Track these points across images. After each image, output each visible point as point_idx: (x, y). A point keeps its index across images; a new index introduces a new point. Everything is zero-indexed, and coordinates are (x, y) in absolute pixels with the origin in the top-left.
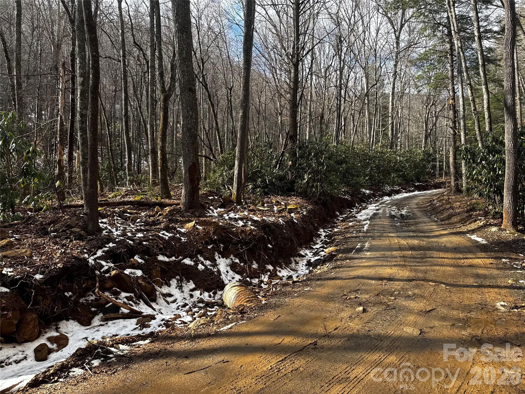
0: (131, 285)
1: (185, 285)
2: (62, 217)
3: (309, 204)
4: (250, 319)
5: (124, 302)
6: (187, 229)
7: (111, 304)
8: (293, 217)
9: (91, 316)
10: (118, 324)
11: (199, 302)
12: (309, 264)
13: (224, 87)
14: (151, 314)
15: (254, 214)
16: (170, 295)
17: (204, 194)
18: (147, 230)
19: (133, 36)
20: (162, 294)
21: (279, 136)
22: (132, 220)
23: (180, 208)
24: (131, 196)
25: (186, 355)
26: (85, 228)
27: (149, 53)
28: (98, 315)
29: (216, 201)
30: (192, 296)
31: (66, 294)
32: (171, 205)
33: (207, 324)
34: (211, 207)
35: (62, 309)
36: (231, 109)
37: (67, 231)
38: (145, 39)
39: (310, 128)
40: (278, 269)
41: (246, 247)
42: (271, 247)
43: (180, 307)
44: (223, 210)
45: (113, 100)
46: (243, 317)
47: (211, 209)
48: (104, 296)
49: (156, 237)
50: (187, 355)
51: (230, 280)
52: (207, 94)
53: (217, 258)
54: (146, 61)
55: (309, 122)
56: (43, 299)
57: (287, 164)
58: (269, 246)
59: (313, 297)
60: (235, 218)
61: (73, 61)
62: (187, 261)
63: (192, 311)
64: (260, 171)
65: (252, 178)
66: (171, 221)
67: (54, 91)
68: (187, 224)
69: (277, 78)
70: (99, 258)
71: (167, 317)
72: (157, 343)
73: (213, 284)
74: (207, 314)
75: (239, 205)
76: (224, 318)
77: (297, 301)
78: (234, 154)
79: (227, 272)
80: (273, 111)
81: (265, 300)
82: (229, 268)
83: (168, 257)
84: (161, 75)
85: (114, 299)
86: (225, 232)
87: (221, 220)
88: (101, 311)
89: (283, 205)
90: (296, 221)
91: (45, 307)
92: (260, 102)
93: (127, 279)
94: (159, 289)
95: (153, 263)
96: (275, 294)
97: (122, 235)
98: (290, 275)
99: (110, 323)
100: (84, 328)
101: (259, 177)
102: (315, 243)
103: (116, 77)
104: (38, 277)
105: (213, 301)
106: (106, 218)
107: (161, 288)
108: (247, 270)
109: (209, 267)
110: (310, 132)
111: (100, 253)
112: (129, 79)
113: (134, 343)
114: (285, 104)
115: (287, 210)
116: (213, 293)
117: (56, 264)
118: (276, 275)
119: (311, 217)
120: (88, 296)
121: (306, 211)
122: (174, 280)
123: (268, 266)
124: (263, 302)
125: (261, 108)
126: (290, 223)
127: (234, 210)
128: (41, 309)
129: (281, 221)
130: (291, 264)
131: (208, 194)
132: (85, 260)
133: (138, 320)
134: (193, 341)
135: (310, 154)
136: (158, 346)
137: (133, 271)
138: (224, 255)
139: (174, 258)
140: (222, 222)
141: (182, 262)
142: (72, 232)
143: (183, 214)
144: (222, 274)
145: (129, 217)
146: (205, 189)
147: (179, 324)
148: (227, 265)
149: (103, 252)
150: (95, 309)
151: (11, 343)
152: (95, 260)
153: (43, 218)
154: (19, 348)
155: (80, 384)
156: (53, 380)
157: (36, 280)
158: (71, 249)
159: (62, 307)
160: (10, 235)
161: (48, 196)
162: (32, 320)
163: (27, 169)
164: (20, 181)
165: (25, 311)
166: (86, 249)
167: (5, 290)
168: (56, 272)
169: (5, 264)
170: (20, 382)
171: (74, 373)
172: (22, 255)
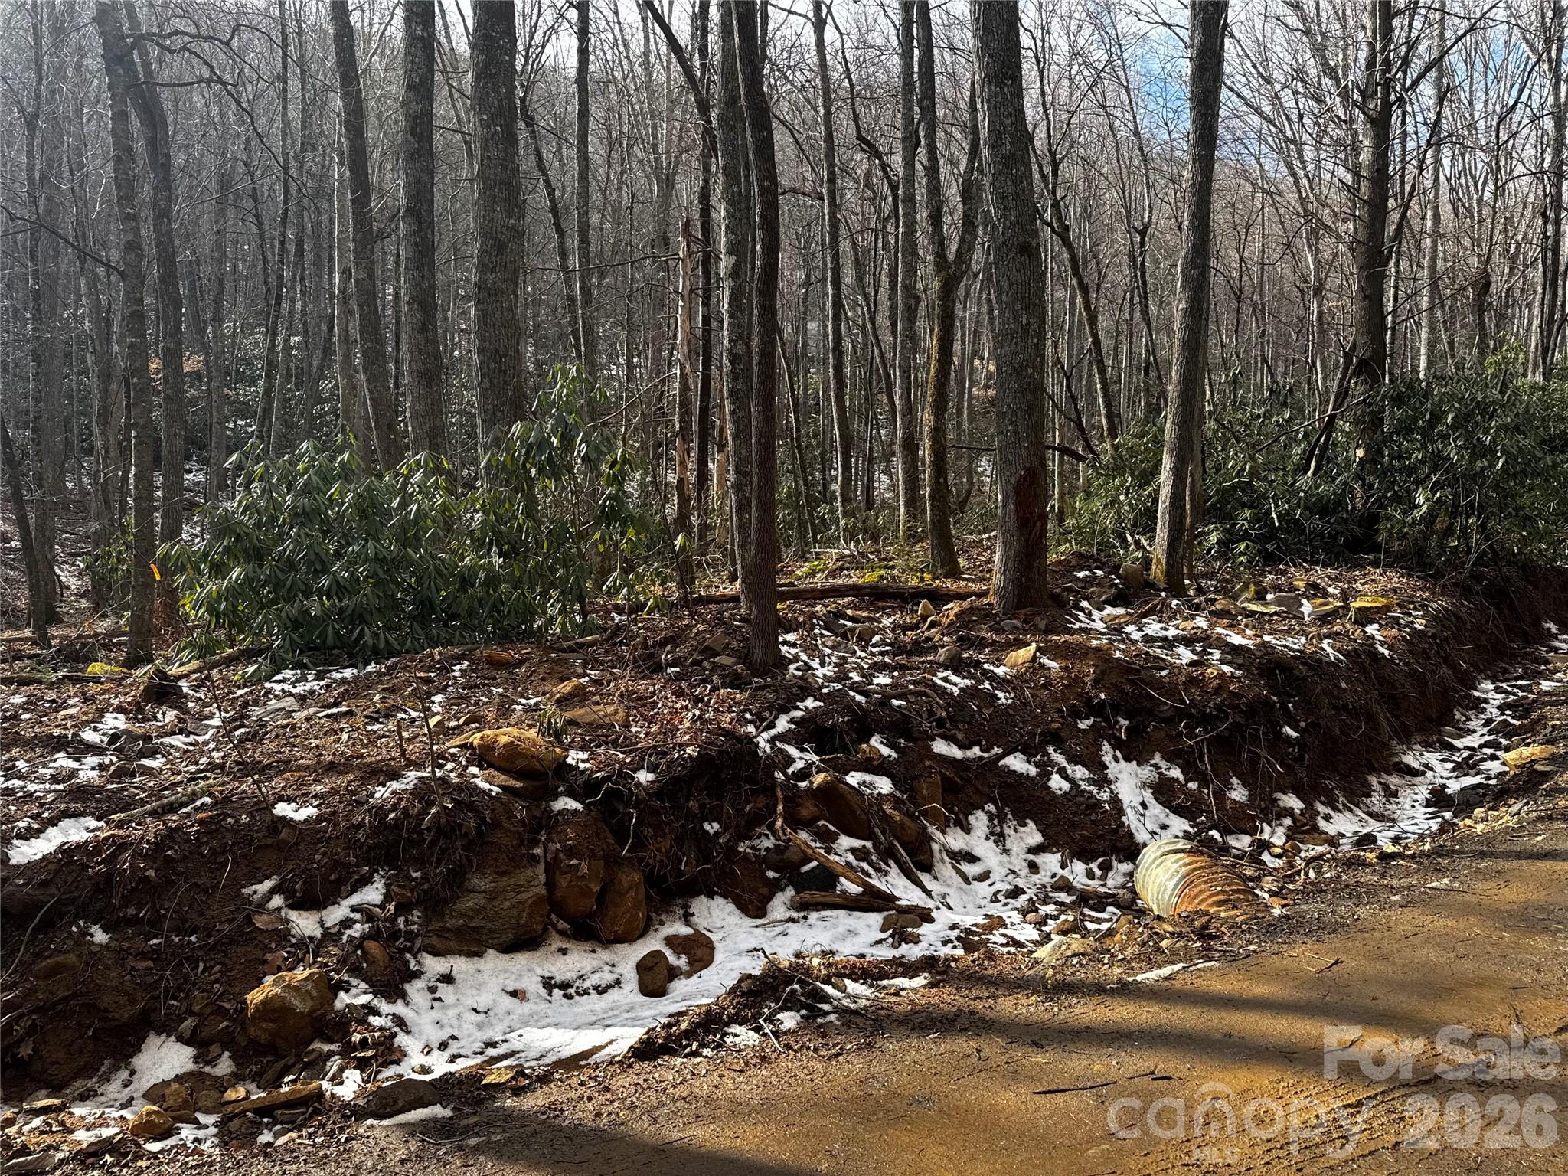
0: (863, 816)
1: (1012, 832)
2: (690, 627)
3: (1434, 593)
4: (1234, 958)
5: (848, 864)
6: (1013, 667)
7: (815, 863)
8: (1372, 637)
9: (765, 891)
10: (833, 921)
11: (1057, 888)
12: (1439, 799)
13: (1120, 228)
14: (922, 905)
15: (1230, 626)
16: (973, 859)
17: (1060, 562)
18: (901, 668)
19: (856, 119)
20: (947, 851)
21: (1314, 364)
22: (860, 638)
23: (990, 604)
24: (852, 573)
25: (1036, 1039)
26: (747, 655)
27: (897, 160)
28: (782, 890)
29: (1099, 584)
30: (1033, 867)
31: (707, 826)
32: (962, 597)
33: (1093, 956)
34: (1084, 604)
35: (698, 864)
36: (1145, 293)
37: (705, 664)
38: (887, 122)
39: (1432, 329)
40: (1322, 809)
41: (1206, 731)
42: (1295, 735)
43: (1000, 897)
44: (1121, 611)
45: (802, 309)
46: (1209, 948)
47: (1082, 610)
48: (798, 842)
49: (926, 686)
50: (1038, 1036)
51: (1153, 833)
52: (1066, 256)
53: (1107, 759)
54: (890, 185)
55: (1431, 309)
56: (656, 836)
57: (1347, 459)
58: (1288, 731)
59: (1465, 910)
60: (1165, 639)
61: (705, 213)
62: (1017, 763)
63: (1036, 910)
64: (1247, 487)
65: (1219, 511)
66: (964, 642)
67: (661, 301)
68: (1014, 653)
69: (1307, 176)
70: (781, 737)
71: (967, 921)
72: (946, 990)
73: (1101, 837)
74: (1086, 928)
75: (1175, 597)
76: (1144, 944)
77: (1406, 920)
78: (1155, 437)
79: (1144, 805)
80: (1287, 287)
81: (1283, 906)
82: (1148, 795)
83: (962, 746)
84: (936, 219)
85: (822, 851)
86: (1131, 682)
87: (1119, 641)
88: (791, 883)
89: (1333, 596)
90: (1386, 652)
91: (658, 857)
92: (1241, 259)
93: (854, 800)
94: (937, 835)
95: (921, 761)
96: (1316, 890)
97: (838, 680)
98: (1365, 831)
99: (814, 916)
100: (749, 922)
101: (1244, 506)
102: (1460, 729)
103: (808, 242)
104: (644, 777)
105: (1102, 890)
106: (795, 631)
107: (944, 833)
108: (1209, 806)
109: (1083, 785)
110: (1432, 343)
111: (783, 724)
112: (845, 246)
113: (885, 982)
114: (1335, 255)
115: (1352, 612)
116: (1100, 867)
117: (682, 746)
118: (1315, 828)
119: (1446, 639)
120: (759, 837)
121: (1422, 617)
122: (980, 813)
123: (1284, 797)
124: (1277, 911)
125: (1245, 278)
126: (1364, 657)
127: (1161, 611)
128: (650, 862)
129: (1329, 650)
130: (1370, 796)
131: (1074, 563)
132: (749, 739)
133: (885, 919)
134: (1052, 1000)
135: (1437, 417)
136: (948, 998)
137: (868, 778)
138: (1133, 752)
139: (976, 751)
140: (1122, 651)
141: (1001, 763)
142: (716, 667)
143: (998, 623)
144: (1128, 811)
145: (853, 630)
146: (1062, 548)
147: (1002, 945)
148: (1144, 785)
149: (792, 721)
150: (776, 875)
151: (586, 940)
152: (772, 741)
153: (647, 629)
154: (604, 955)
155: (753, 1071)
156: (688, 1050)
157: (638, 785)
158: (716, 710)
159: (697, 861)
160: (579, 671)
161: (659, 574)
162: (631, 888)
163: (612, 506)
164: (598, 535)
165: (616, 862)
166: (750, 711)
167: (572, 804)
168: (684, 767)
169: (573, 741)
170: (611, 1043)
171: (737, 1040)
172: (607, 720)
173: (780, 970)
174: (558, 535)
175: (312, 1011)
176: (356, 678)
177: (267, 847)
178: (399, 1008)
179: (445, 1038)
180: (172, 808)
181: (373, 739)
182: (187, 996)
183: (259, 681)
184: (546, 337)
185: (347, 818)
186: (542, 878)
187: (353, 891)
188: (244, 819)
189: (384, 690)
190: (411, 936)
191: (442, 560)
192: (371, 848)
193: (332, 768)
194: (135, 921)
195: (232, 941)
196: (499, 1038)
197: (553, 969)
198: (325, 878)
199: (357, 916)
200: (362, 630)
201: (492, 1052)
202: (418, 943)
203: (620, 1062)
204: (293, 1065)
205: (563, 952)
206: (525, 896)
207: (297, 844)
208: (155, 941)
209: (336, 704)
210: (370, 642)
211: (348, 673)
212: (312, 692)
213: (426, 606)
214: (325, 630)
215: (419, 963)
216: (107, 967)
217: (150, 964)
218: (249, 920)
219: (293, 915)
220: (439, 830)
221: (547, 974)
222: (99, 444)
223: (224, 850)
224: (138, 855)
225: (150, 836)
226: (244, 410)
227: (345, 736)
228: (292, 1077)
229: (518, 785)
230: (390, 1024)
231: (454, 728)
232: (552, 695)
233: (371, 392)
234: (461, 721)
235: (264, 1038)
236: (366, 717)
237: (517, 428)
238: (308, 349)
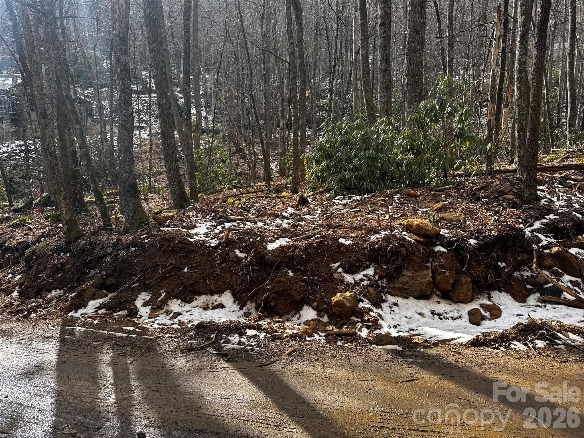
0: (578, 267)
2: (492, 182)
5: (568, 287)
7: (551, 285)
9: (526, 293)
10: (559, 310)
22: (579, 189)
24: (573, 159)
26: (520, 195)
28: (534, 294)
31: (499, 264)
35: (495, 278)
37: (500, 198)
48: (544, 275)
56: (477, 265)
61: (506, 1)
70: (537, 230)
85: (555, 280)
88: (538, 291)
91: (478, 273)
93: (573, 260)
97: (567, 207)
99: (549, 306)
100: (518, 304)
104: (472, 241)
106: (544, 185)
111: (537, 225)
117: (490, 231)
120: (523, 271)
128: (474, 275)
132: (521, 230)
137: (581, 251)
142: (505, 199)
145: (575, 185)
149: (542, 224)
150: (531, 287)
151: (447, 300)
152: (532, 232)
153: (473, 183)
154: (454, 306)
155: (523, 360)
156: (494, 346)
157: (470, 244)
158: (505, 217)
159: (495, 277)
160: (444, 199)
161: (478, 160)
162: (466, 283)
163: (460, 133)
164: (453, 145)
165: (460, 273)
166: (521, 218)
167: (443, 249)
168: (490, 239)
169: (442, 225)
170: (458, 338)
171: (516, 347)
172: (457, 218)
173: (537, 324)
174: (436, 145)
175: (352, 307)
176: (361, 199)
177: (337, 252)
178: (379, 311)
179: (396, 324)
180: (309, 237)
181: (368, 220)
182: (315, 295)
183: (331, 199)
184: (429, 68)
185: (362, 245)
186: (430, 275)
187: (364, 270)
188: (330, 242)
189: (371, 203)
190: (383, 288)
191: (390, 157)
192: (369, 256)
193: (356, 228)
194: (300, 270)
195: (327, 281)
196: (415, 328)
197: (434, 308)
198: (355, 264)
199: (365, 278)
200: (363, 183)
201: (412, 332)
202: (386, 290)
203: (465, 345)
204: (346, 323)
205: (439, 302)
206: (424, 280)
207: (346, 252)
208: (305, 277)
209: (355, 208)
210: (366, 187)
211: (358, 197)
212: (347, 203)
213: (384, 174)
214: (351, 183)
215: (386, 297)
216: (293, 283)
217: (304, 284)
218: (332, 275)
219: (345, 275)
220: (393, 253)
221: (432, 309)
222: (281, 123)
223: (324, 252)
224: (300, 250)
225: (304, 245)
226: (322, 109)
227: (359, 218)
228: (346, 327)
229: (421, 240)
230: (377, 316)
231: (397, 218)
232: (433, 208)
233: (366, 97)
234: (399, 215)
235: (337, 313)
236: (366, 212)
237: (422, 103)
238: (343, 84)
